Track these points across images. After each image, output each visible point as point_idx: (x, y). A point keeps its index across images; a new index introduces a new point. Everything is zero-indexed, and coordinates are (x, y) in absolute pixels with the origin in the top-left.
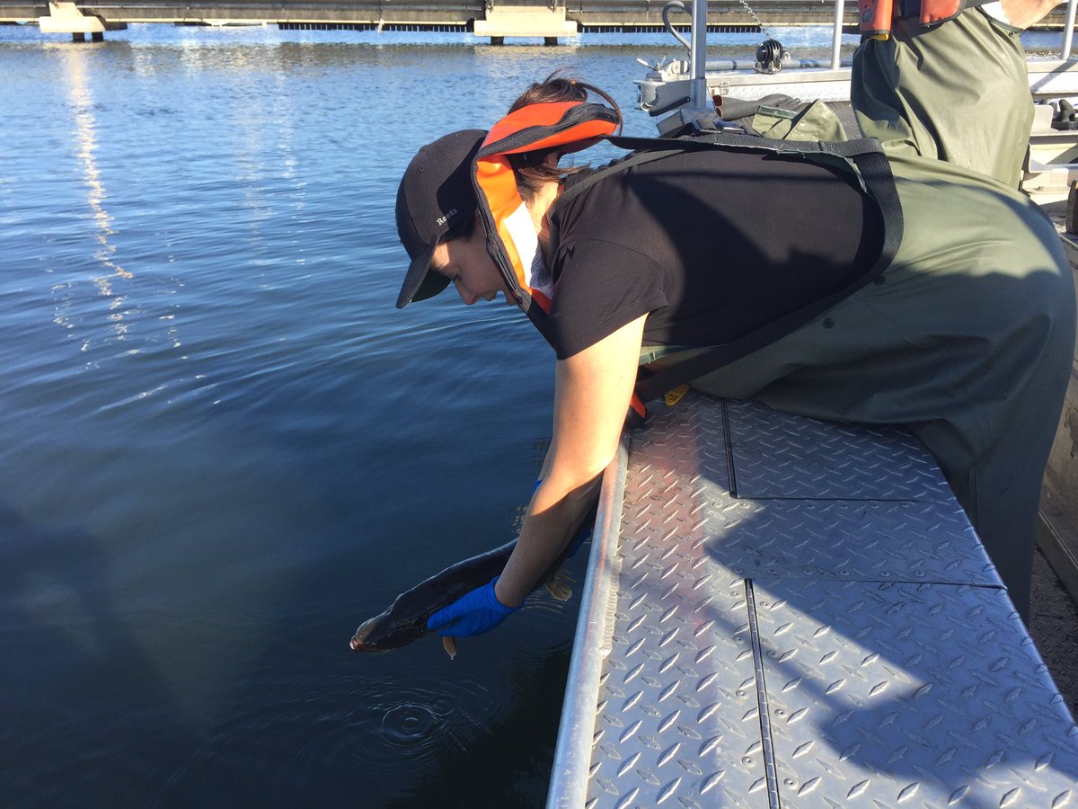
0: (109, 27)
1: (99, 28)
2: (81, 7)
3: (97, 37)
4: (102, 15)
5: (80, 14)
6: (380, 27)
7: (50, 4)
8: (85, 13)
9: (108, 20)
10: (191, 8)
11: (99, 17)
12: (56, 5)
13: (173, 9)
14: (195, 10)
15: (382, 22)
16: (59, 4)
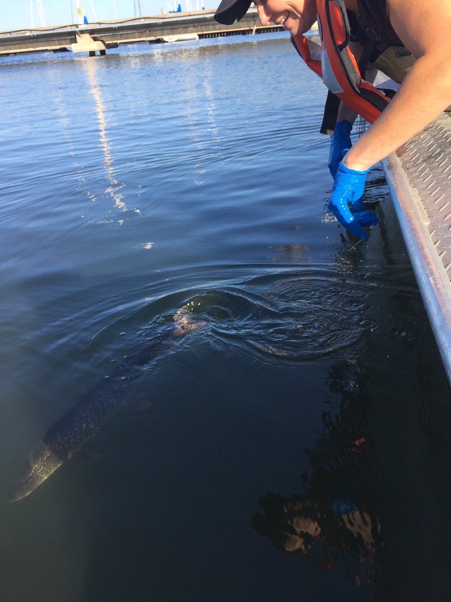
0: (109, 46)
1: (103, 47)
2: (92, 36)
3: (103, 53)
4: (104, 40)
5: (92, 40)
6: (254, 31)
7: (77, 36)
8: (95, 39)
9: (107, 43)
10: (150, 31)
11: (102, 41)
12: (80, 36)
13: (135, 33)
14: (152, 32)
15: (255, 28)
16: (81, 35)
